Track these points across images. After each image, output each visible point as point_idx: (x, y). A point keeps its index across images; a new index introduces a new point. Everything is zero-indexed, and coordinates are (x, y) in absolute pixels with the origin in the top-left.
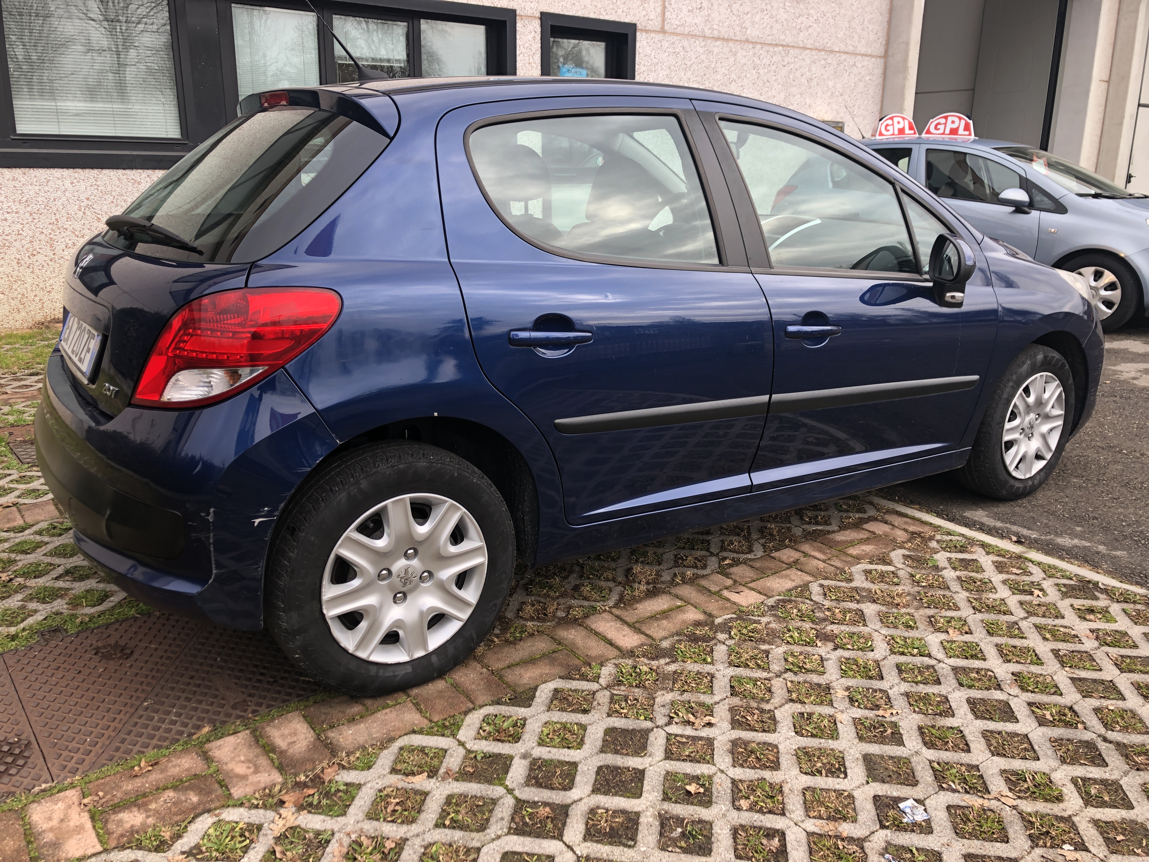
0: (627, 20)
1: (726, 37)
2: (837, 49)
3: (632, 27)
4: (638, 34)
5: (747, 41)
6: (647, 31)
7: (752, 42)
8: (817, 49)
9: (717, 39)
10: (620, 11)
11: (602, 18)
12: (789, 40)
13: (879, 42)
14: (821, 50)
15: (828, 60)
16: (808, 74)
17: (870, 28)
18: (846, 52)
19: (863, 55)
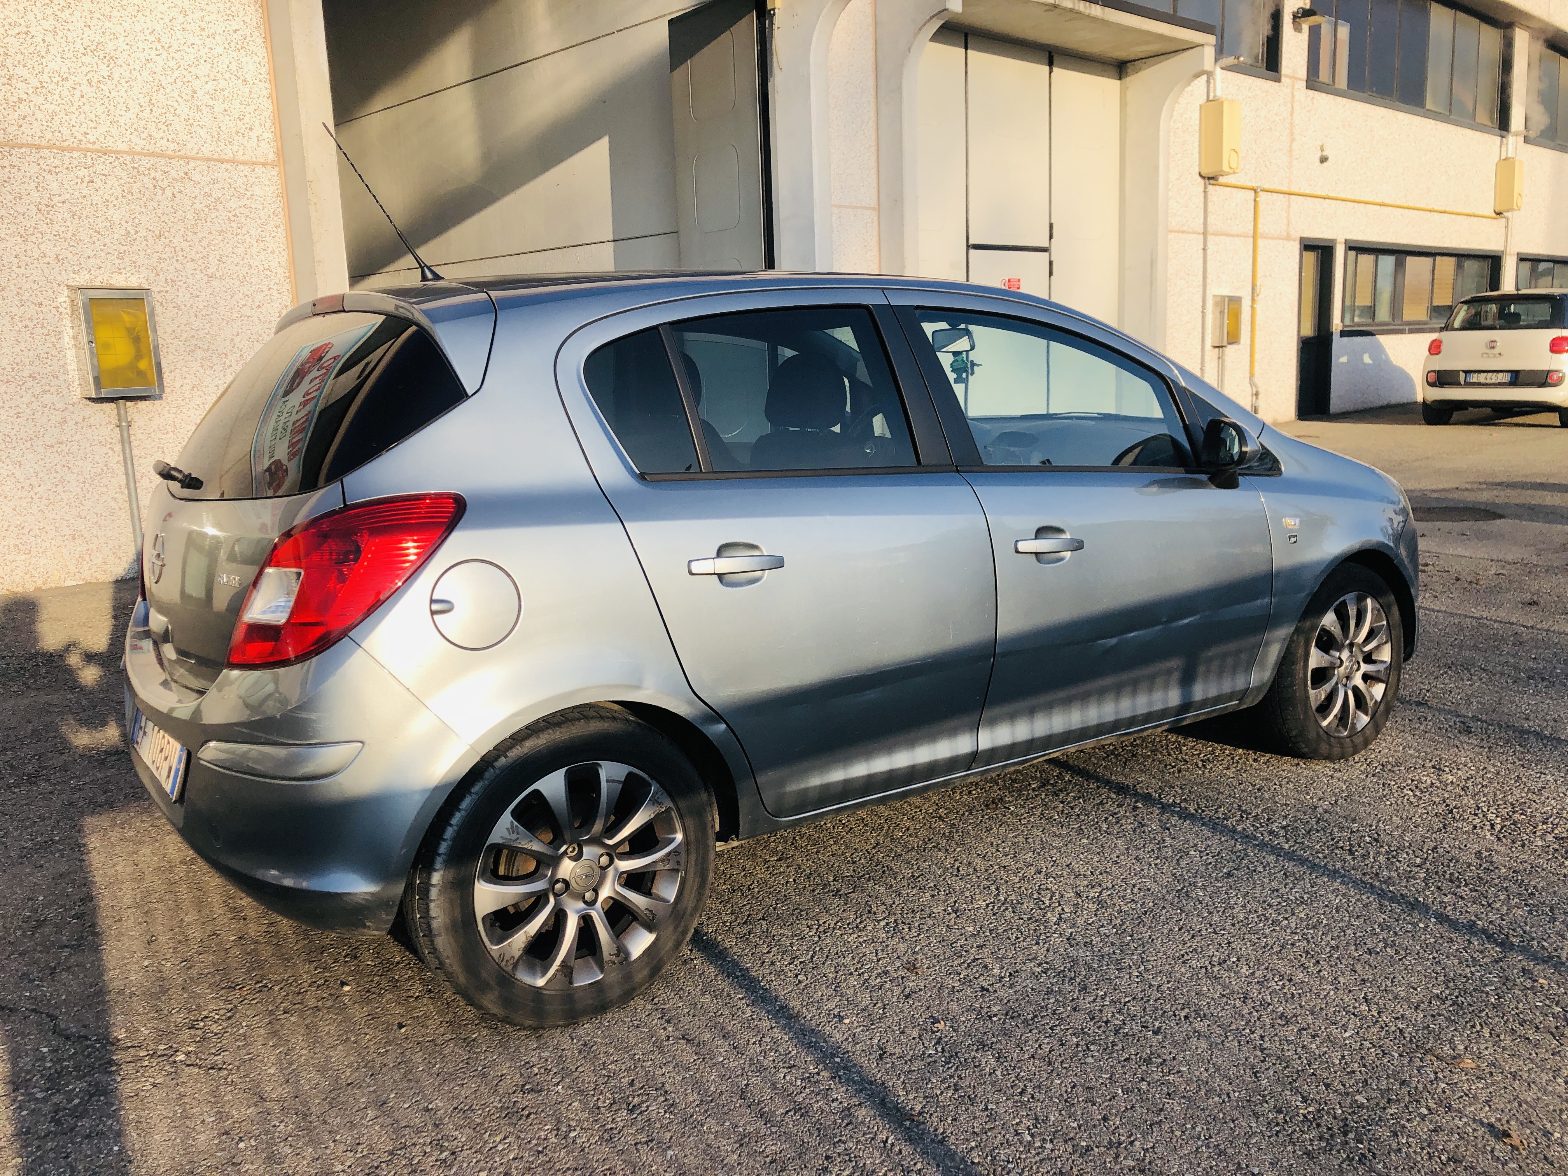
2: (122, 147)
13: (254, 135)
14: (70, 150)
15: (98, 168)
16: (35, 194)
17: (219, 108)
18: (152, 154)
19: (207, 160)
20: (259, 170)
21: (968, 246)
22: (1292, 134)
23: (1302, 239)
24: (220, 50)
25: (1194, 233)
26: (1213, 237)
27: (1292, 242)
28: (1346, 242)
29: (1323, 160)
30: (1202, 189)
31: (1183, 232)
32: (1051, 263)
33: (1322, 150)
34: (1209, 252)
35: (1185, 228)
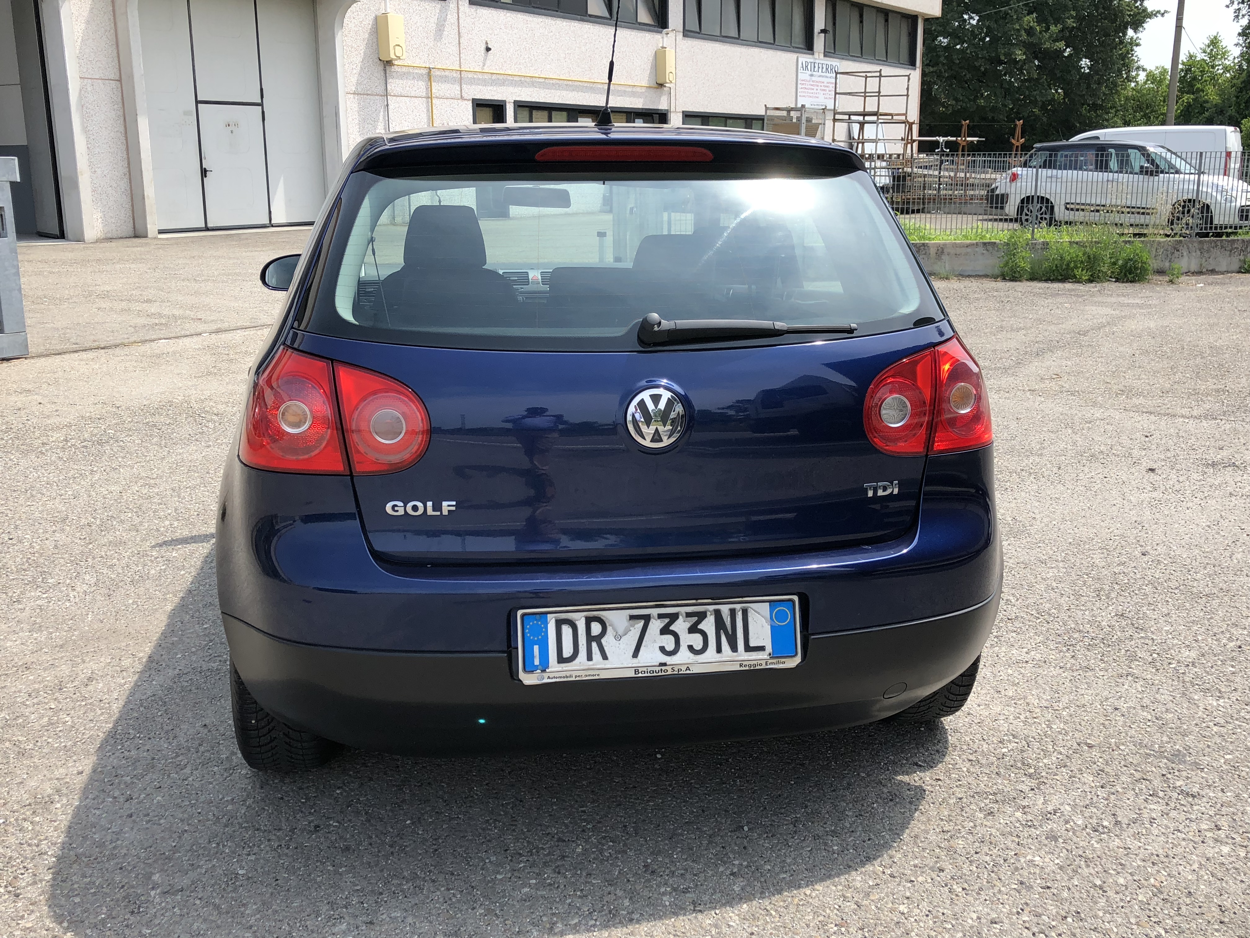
21: (197, 102)
22: (459, 33)
23: (474, 100)
25: (378, 95)
26: (394, 98)
27: (466, 102)
28: (515, 102)
29: (488, 49)
30: (382, 68)
31: (368, 95)
32: (263, 113)
33: (487, 43)
34: (390, 107)
35: (369, 92)
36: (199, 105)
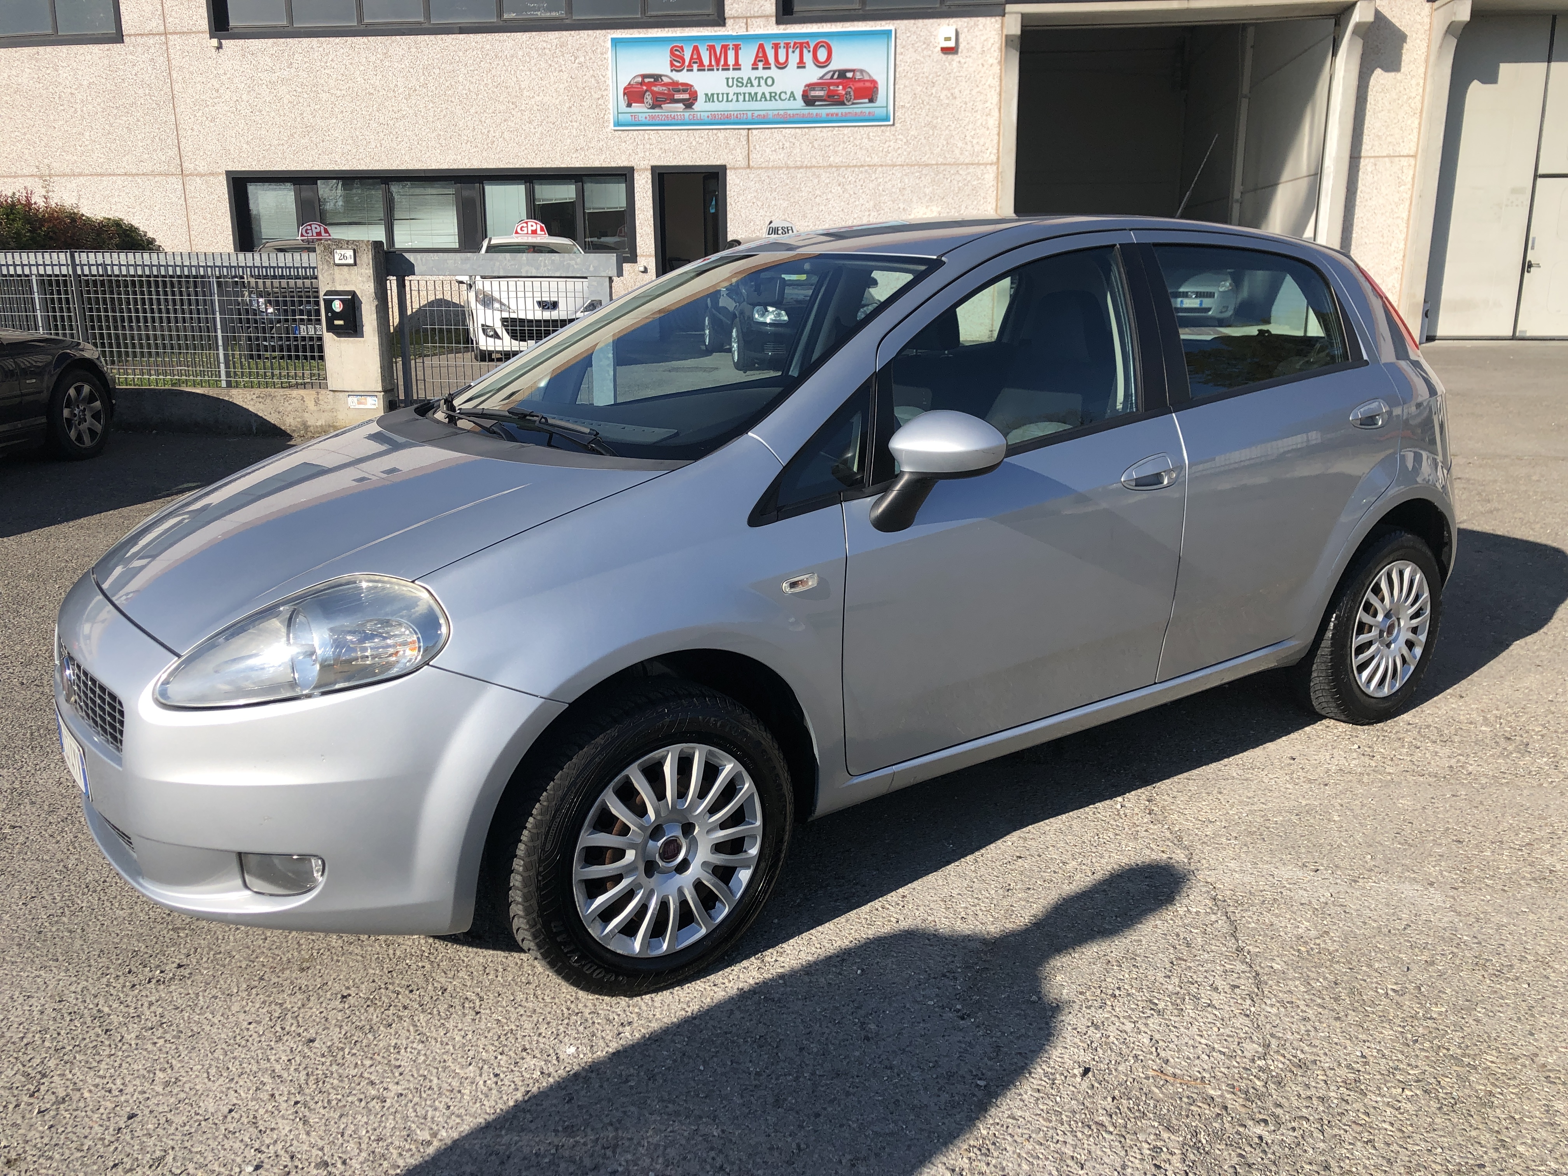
0: (718, 163)
1: (809, 165)
2: (934, 162)
3: (723, 168)
4: (728, 171)
5: (830, 166)
6: (735, 169)
7: (836, 167)
8: (907, 165)
9: (801, 167)
10: (712, 158)
11: (697, 164)
12: (876, 160)
13: (988, 152)
14: (914, 165)
15: (924, 172)
16: (899, 185)
17: (975, 141)
18: (945, 164)
19: (967, 164)
20: (988, 167)
21: (1536, 176)
24: (979, 117)
36: (1539, 180)
